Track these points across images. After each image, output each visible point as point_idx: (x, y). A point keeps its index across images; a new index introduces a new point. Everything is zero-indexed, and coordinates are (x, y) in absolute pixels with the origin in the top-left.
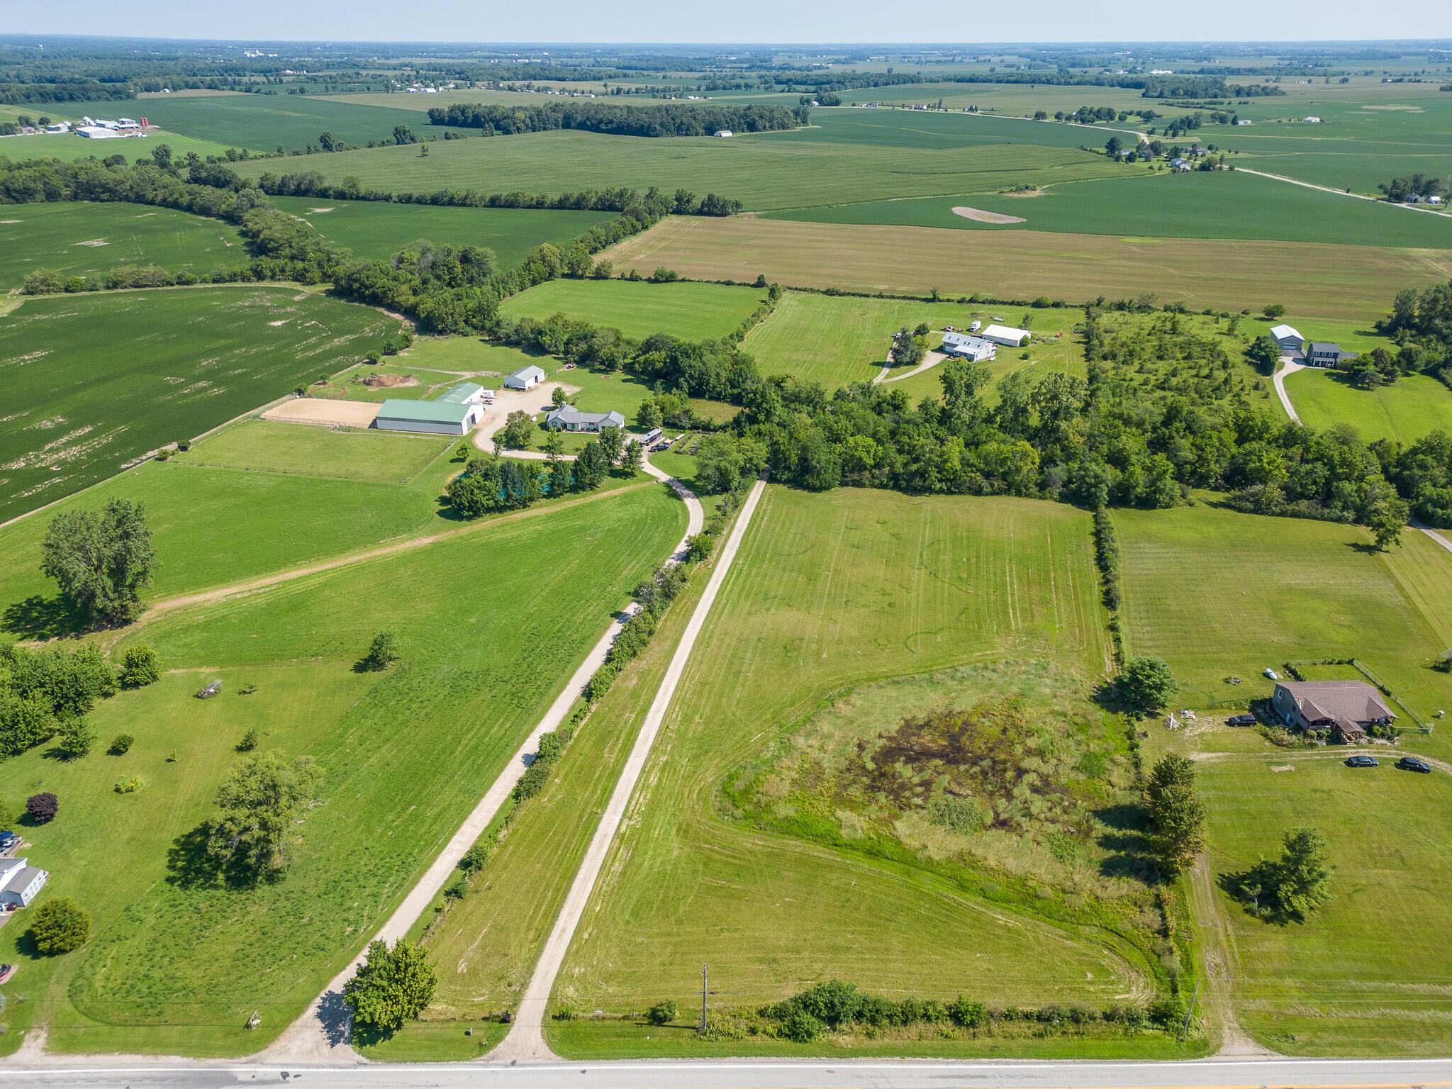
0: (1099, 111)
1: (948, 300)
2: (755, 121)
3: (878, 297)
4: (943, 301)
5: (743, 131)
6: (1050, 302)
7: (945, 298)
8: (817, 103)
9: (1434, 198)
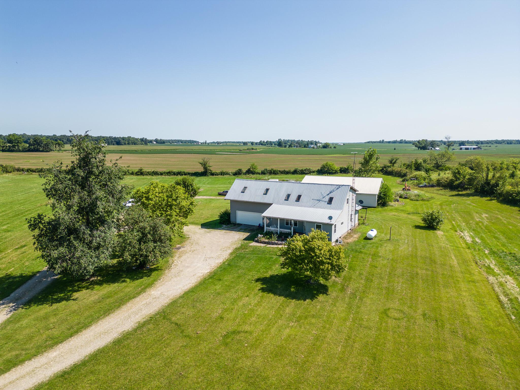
0: (267, 142)
1: (222, 174)
2: (120, 141)
3: (137, 174)
4: (217, 174)
5: (114, 145)
6: (337, 167)
7: (218, 171)
8: (155, 143)
9: (437, 148)
